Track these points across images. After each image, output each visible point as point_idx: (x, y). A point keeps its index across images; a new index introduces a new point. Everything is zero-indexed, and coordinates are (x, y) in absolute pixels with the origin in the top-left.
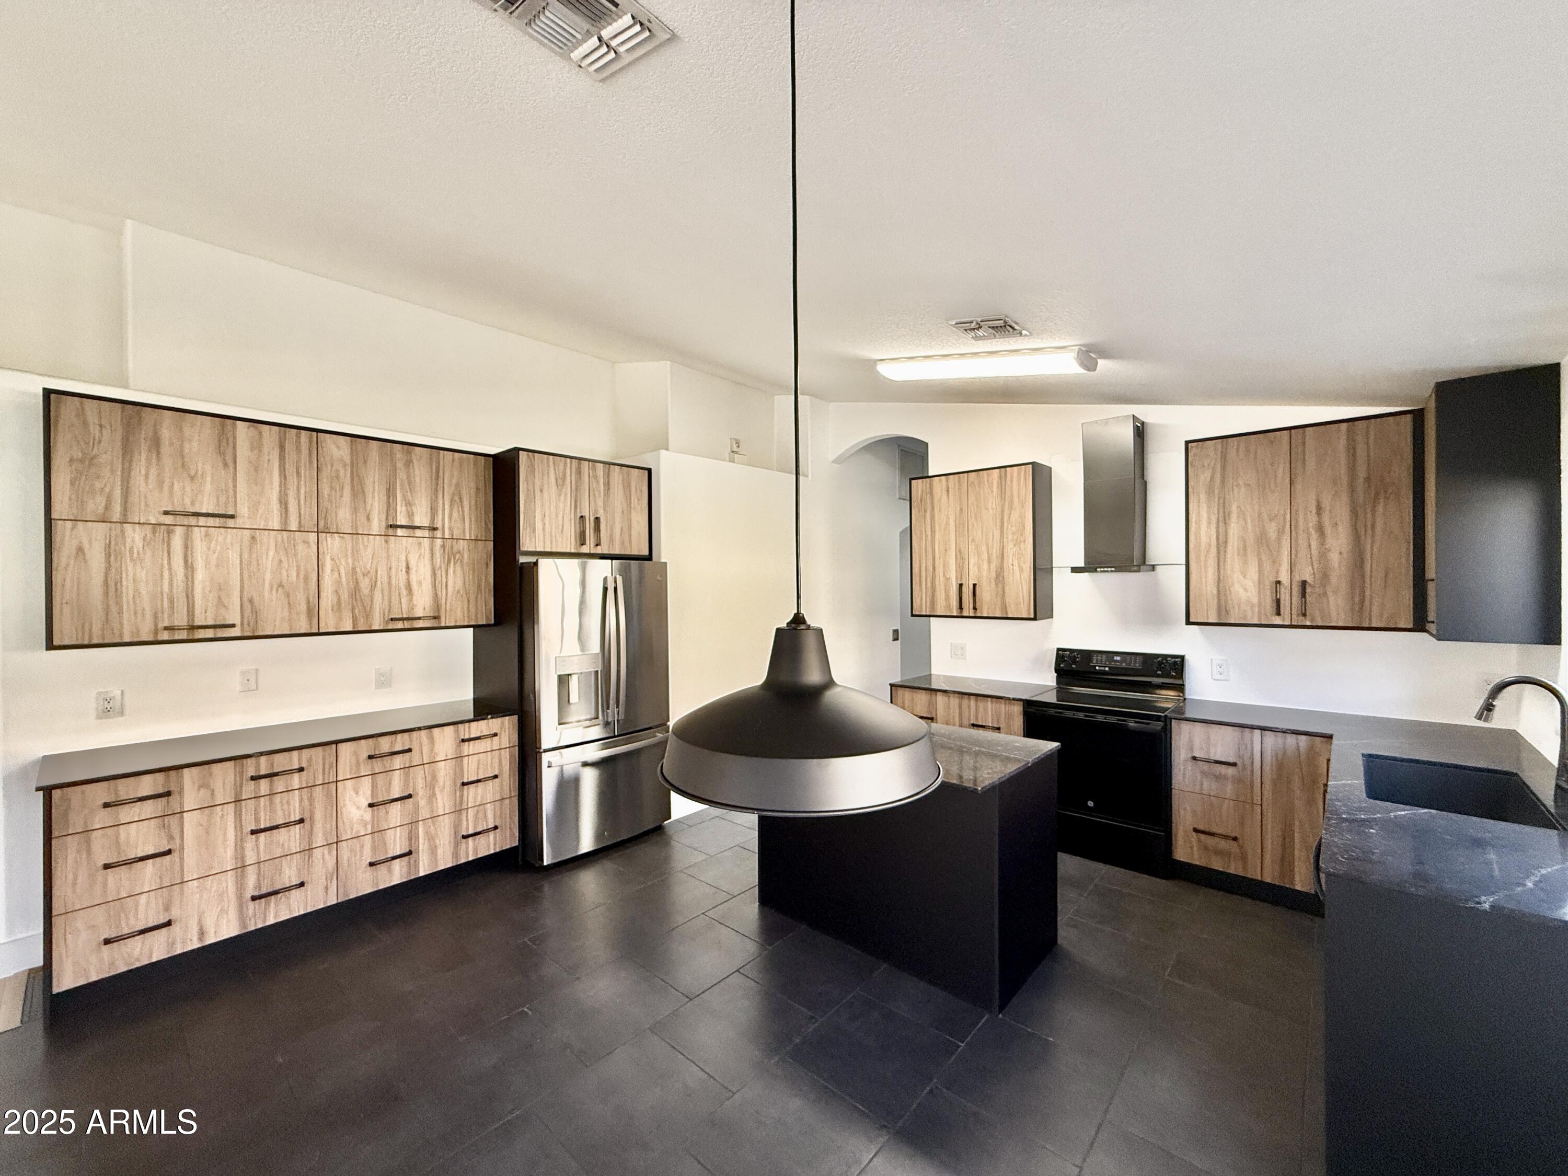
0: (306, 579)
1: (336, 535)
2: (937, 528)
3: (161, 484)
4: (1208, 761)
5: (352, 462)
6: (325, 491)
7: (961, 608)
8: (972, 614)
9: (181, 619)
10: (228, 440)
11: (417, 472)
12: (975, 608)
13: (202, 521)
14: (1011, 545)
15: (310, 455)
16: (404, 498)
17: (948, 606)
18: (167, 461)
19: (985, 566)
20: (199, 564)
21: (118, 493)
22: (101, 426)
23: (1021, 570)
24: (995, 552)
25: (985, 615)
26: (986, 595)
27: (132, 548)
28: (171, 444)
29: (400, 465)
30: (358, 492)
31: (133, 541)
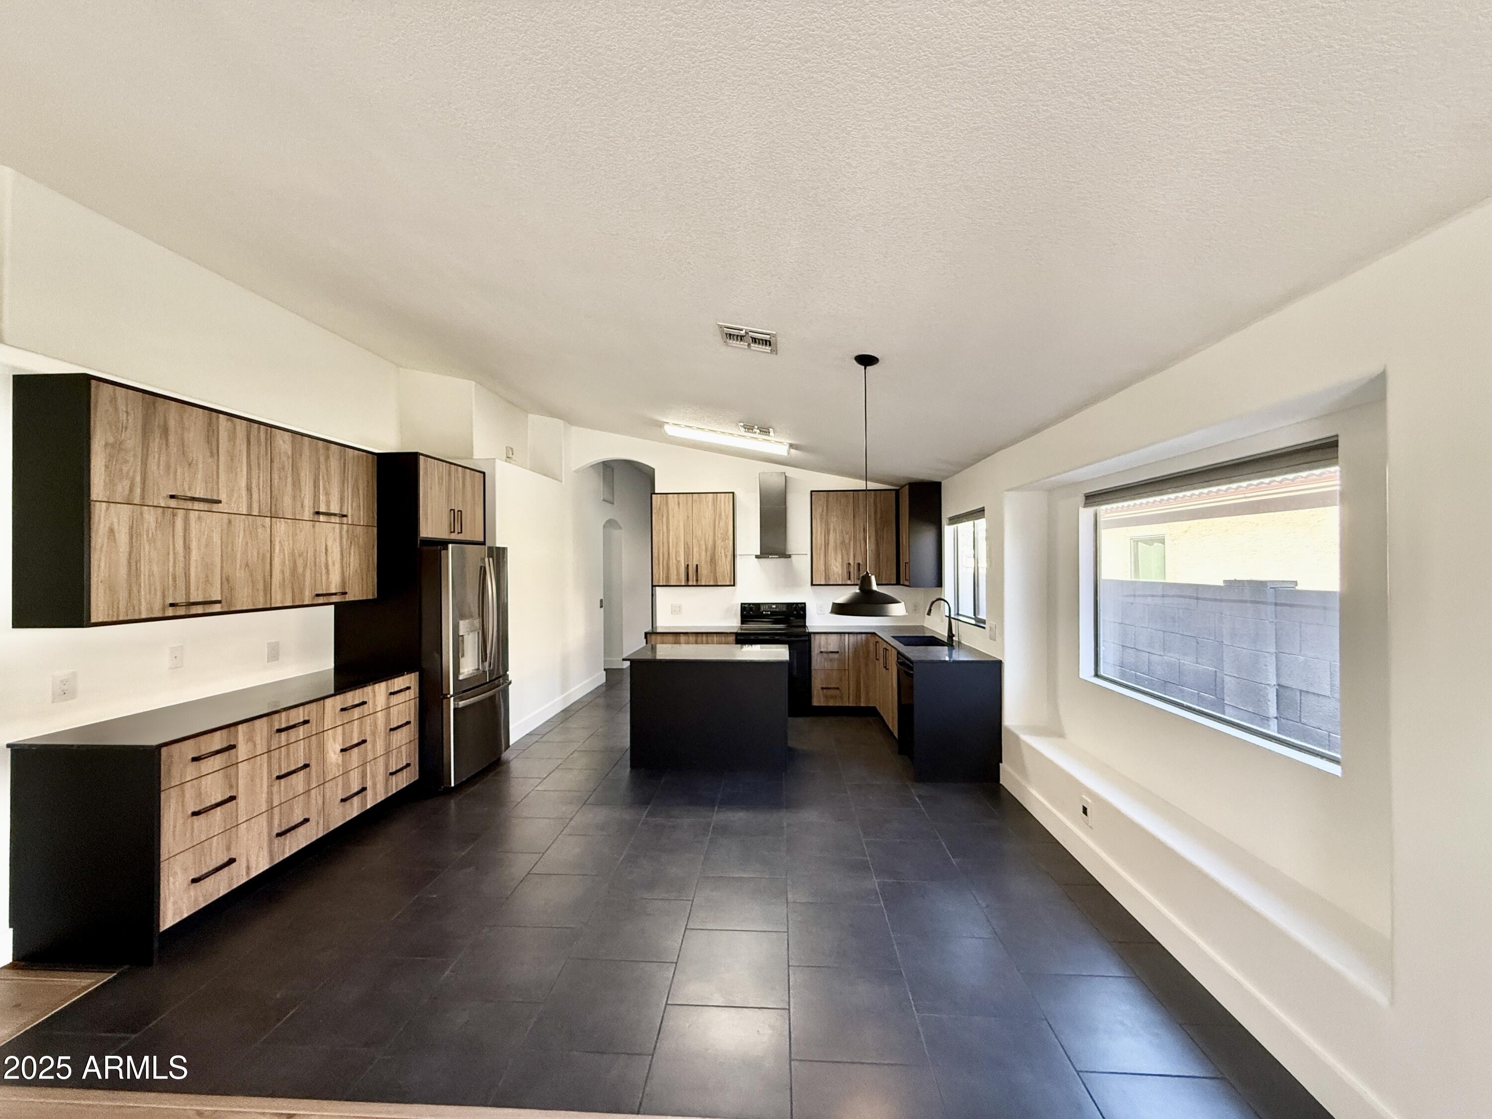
0: (263, 559)
1: (282, 520)
2: (671, 528)
3: (168, 467)
4: (827, 653)
5: (293, 455)
6: (276, 481)
7: (688, 580)
8: (695, 584)
9: (181, 599)
10: (213, 430)
11: (332, 464)
12: (697, 580)
13: (196, 505)
14: (720, 541)
15: (266, 447)
16: (325, 488)
17: (679, 579)
18: (173, 450)
19: (703, 553)
20: (194, 545)
21: (138, 479)
22: (127, 412)
23: (726, 556)
24: (710, 544)
25: (703, 584)
26: (704, 571)
27: (148, 531)
28: (176, 432)
29: (322, 459)
30: (297, 484)
31: (149, 523)
